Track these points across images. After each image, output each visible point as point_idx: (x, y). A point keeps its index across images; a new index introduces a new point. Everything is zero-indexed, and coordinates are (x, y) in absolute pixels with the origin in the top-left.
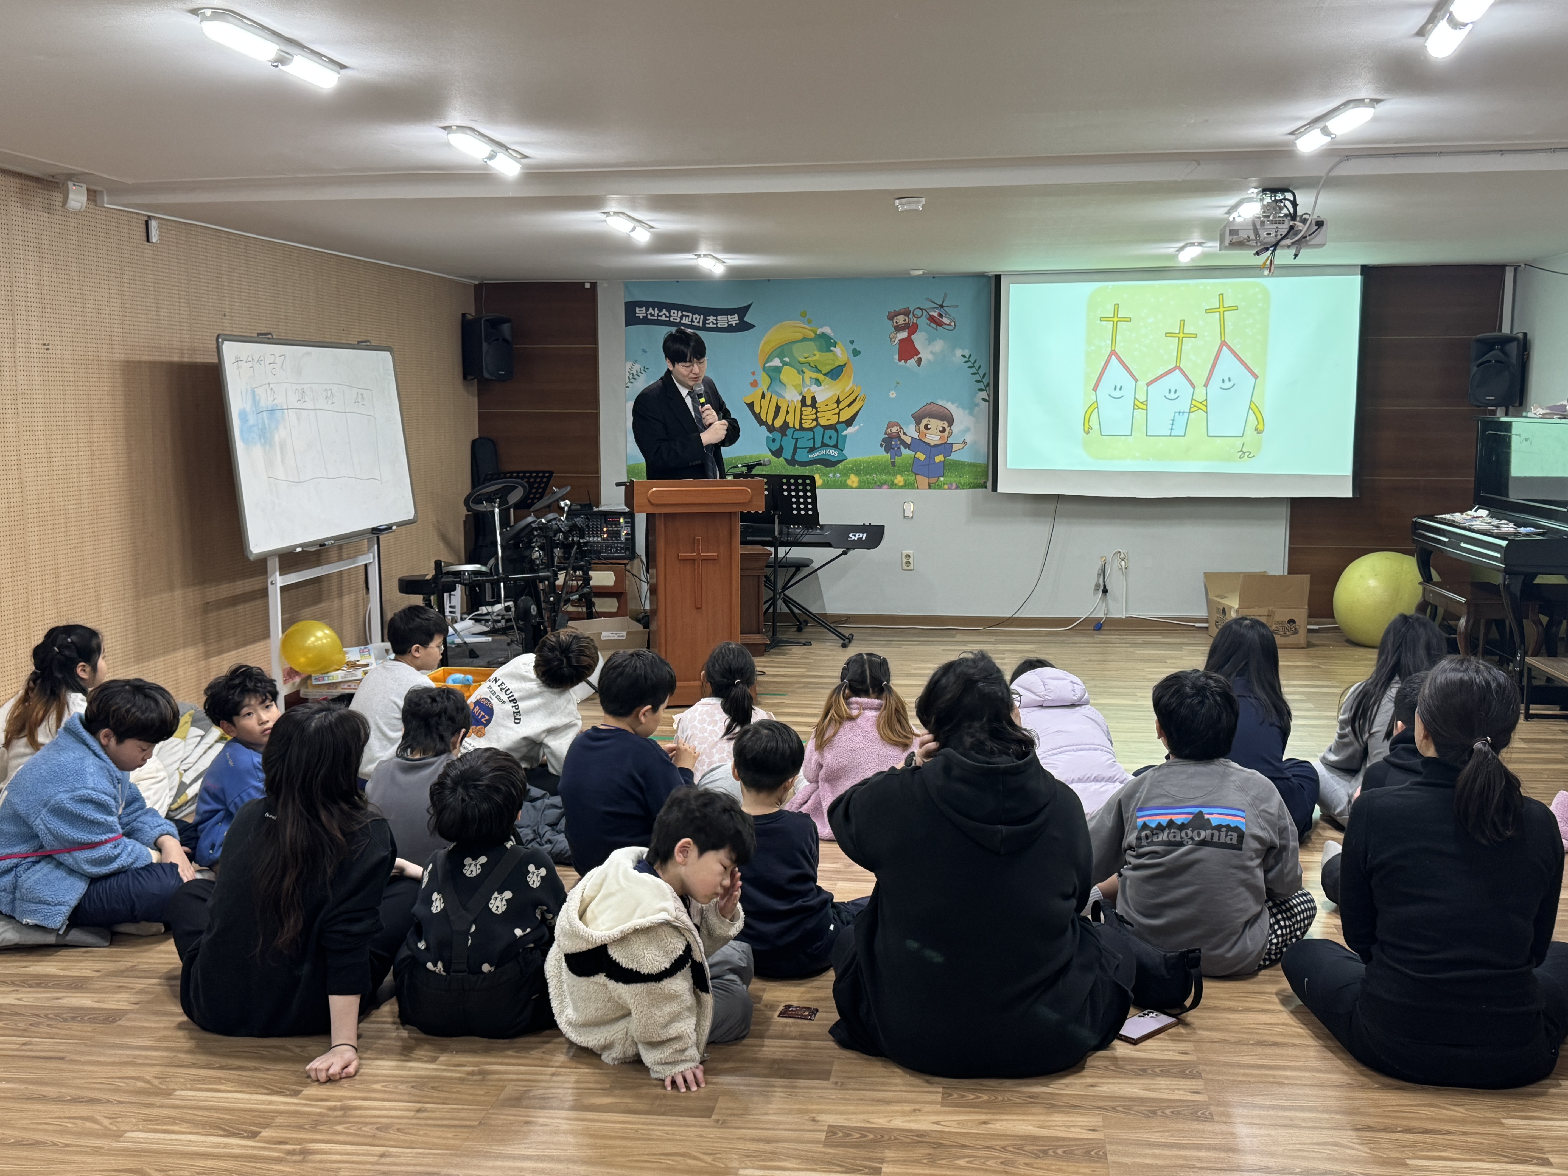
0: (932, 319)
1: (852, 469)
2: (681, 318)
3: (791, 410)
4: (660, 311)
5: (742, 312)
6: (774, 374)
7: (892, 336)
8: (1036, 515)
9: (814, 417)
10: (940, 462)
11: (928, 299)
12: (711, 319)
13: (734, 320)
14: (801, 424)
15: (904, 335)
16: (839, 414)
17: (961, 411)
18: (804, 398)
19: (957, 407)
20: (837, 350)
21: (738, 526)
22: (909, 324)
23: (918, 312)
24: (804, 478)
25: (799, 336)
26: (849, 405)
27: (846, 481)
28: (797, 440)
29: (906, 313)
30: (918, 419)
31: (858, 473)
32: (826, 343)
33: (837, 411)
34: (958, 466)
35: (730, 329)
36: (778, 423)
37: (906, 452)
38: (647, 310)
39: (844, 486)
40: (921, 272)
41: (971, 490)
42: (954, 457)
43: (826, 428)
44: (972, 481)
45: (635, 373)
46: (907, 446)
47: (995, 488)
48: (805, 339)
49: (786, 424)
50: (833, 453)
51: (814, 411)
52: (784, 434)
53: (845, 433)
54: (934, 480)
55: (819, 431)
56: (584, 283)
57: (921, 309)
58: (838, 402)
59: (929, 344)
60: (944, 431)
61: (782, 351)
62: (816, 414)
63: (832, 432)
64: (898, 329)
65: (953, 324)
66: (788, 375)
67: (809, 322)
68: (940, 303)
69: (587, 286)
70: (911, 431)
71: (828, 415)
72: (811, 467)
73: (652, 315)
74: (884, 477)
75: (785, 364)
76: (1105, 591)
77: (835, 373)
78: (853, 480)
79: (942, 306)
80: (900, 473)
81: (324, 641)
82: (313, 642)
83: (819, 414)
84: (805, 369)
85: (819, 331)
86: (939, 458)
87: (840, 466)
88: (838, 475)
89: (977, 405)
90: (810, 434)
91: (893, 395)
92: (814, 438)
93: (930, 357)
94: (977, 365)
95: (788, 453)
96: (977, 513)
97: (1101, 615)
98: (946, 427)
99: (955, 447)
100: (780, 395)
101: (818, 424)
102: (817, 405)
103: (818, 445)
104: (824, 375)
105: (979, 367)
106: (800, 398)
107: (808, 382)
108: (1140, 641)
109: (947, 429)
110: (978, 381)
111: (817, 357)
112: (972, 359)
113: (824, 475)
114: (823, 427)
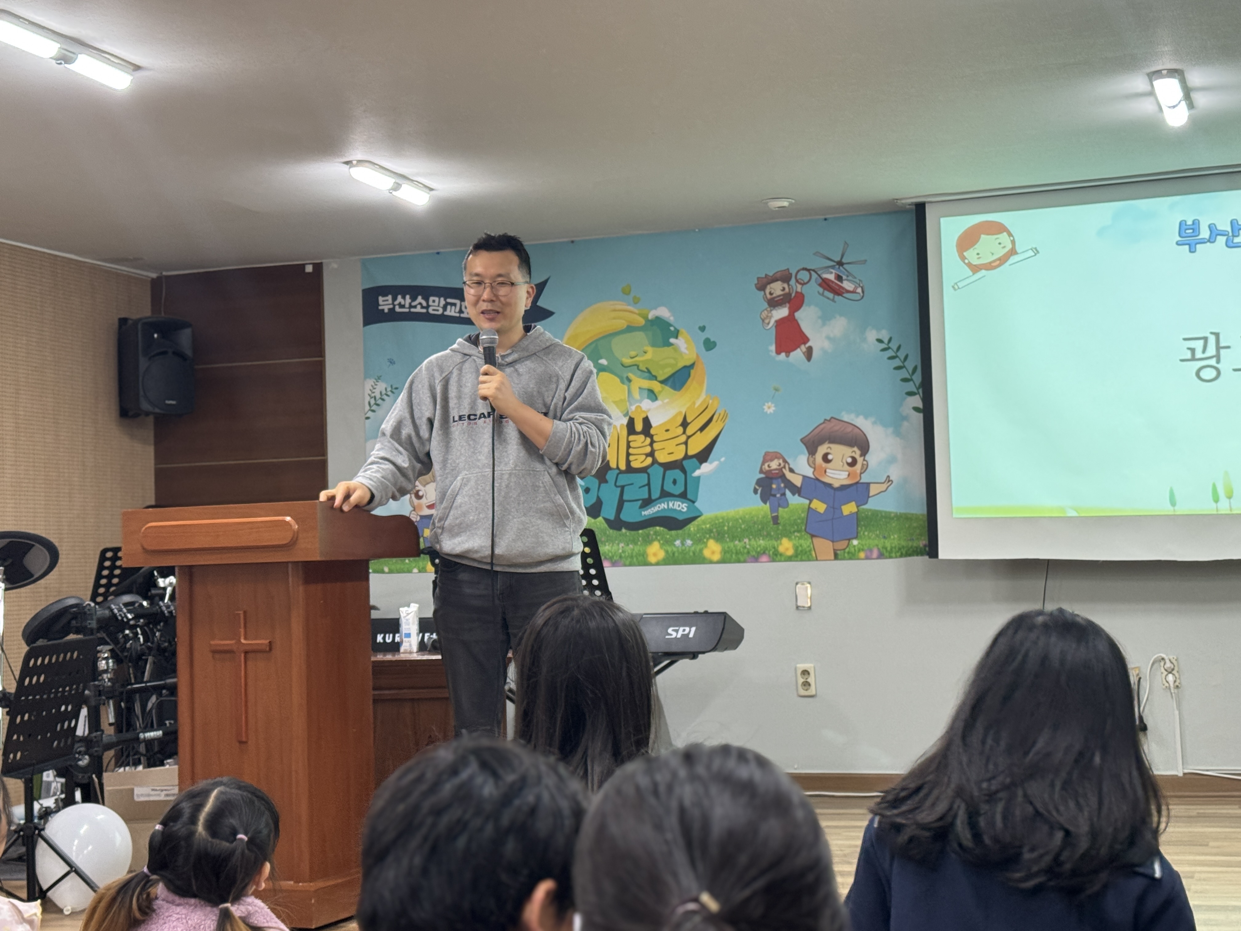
0: (826, 284)
1: (711, 531)
2: (445, 308)
4: (414, 299)
7: (765, 314)
9: (648, 449)
10: (852, 514)
11: (816, 254)
14: (628, 462)
15: (782, 312)
16: (686, 443)
17: (879, 429)
18: (631, 423)
19: (874, 423)
20: (681, 343)
22: (789, 294)
23: (804, 276)
25: (621, 324)
26: (702, 429)
27: (701, 550)
28: (623, 488)
29: (785, 277)
31: (719, 537)
32: (663, 332)
33: (683, 438)
34: (879, 520)
37: (795, 501)
38: (394, 299)
39: (698, 559)
41: (902, 560)
42: (872, 505)
43: (668, 466)
44: (903, 543)
45: (378, 396)
46: (796, 490)
47: (932, 550)
48: (630, 329)
50: (679, 507)
51: (648, 440)
53: (697, 473)
54: (842, 545)
55: (657, 473)
56: (303, 266)
57: (808, 270)
58: (685, 424)
59: (824, 324)
60: (854, 463)
61: (596, 349)
62: (651, 444)
63: (676, 474)
64: (774, 303)
65: (859, 290)
67: (636, 301)
68: (838, 259)
69: (309, 269)
71: (670, 446)
72: (646, 531)
73: (401, 306)
74: (762, 542)
75: (601, 369)
77: (679, 379)
78: (713, 549)
79: (840, 264)
80: (788, 534)
83: (655, 445)
84: (631, 376)
85: (650, 316)
86: (849, 509)
87: (692, 527)
88: (689, 542)
89: (905, 418)
90: (642, 478)
91: (770, 408)
92: (649, 484)
93: (827, 344)
94: (901, 354)
95: (609, 511)
96: (912, 598)
99: (873, 490)
101: (655, 462)
102: (652, 431)
103: (656, 494)
104: (662, 382)
105: (906, 357)
106: (625, 421)
107: (636, 395)
108: (1194, 813)
109: (860, 460)
110: (905, 380)
111: (648, 356)
112: (894, 345)
113: (668, 542)
114: (663, 465)
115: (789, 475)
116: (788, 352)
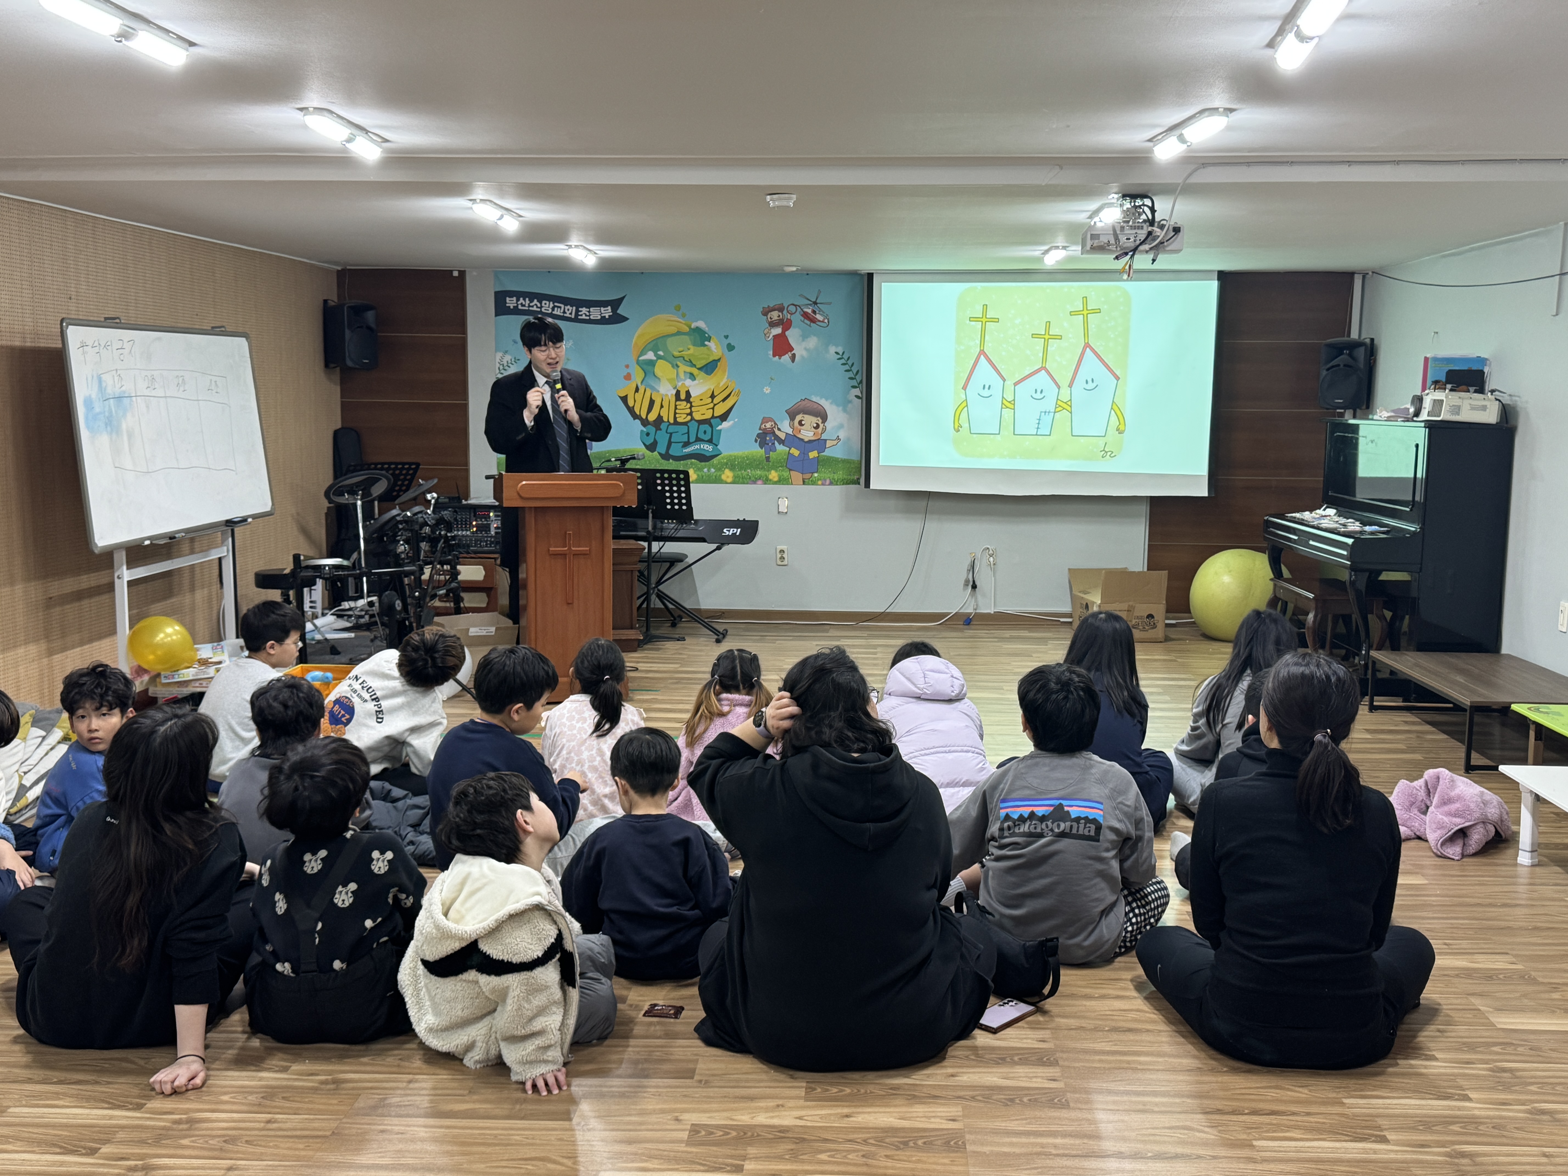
0: (805, 315)
1: (727, 464)
2: (553, 309)
3: (665, 404)
4: (531, 301)
5: (615, 304)
6: (648, 368)
7: (766, 332)
8: (908, 511)
9: (688, 411)
11: (801, 295)
12: (584, 310)
13: (607, 312)
14: (675, 418)
15: (778, 331)
16: (713, 409)
17: (834, 407)
18: (678, 394)
19: (831, 403)
20: (712, 345)
21: (610, 521)
22: (783, 320)
24: (678, 472)
25: (674, 330)
26: (724, 400)
27: (720, 476)
28: (671, 434)
29: (781, 309)
30: (792, 414)
31: (732, 468)
32: (701, 337)
33: (711, 405)
34: (830, 462)
35: (603, 321)
36: (652, 417)
37: (780, 448)
38: (518, 300)
39: (718, 480)
40: (794, 269)
41: (844, 486)
42: (827, 453)
43: (701, 422)
44: (845, 477)
45: (505, 364)
47: (867, 484)
48: (679, 333)
49: (660, 418)
50: (708, 448)
51: (689, 405)
52: (658, 428)
53: (719, 428)
54: (807, 476)
55: (693, 426)
56: (451, 271)
57: (795, 306)
58: (713, 396)
59: (803, 340)
60: (817, 427)
61: (656, 344)
62: (690, 408)
63: (706, 427)
64: (773, 324)
65: (826, 321)
66: (662, 368)
67: (683, 316)
68: (814, 300)
69: (456, 274)
70: (785, 427)
71: (703, 409)
72: (685, 462)
73: (523, 305)
74: (759, 472)
75: (659, 357)
76: (974, 587)
77: (710, 368)
78: (728, 475)
79: (815, 303)
80: (775, 468)
81: (174, 637)
82: (162, 639)
83: (693, 409)
84: (679, 363)
85: (693, 326)
86: (813, 454)
87: (715, 461)
88: (713, 470)
89: (850, 402)
90: (684, 429)
91: (767, 390)
92: (688, 433)
93: (805, 353)
94: (850, 362)
95: (662, 448)
96: (850, 509)
97: (970, 610)
98: (820, 423)
99: (828, 444)
100: (653, 389)
101: (692, 419)
102: (691, 400)
103: (692, 439)
104: (699, 369)
105: (853, 364)
106: (674, 392)
107: (682, 375)
108: (1007, 635)
109: (821, 426)
110: (851, 378)
111: (691, 352)
112: (846, 357)
113: (700, 469)
114: (697, 421)
115: (777, 432)
116: (780, 356)
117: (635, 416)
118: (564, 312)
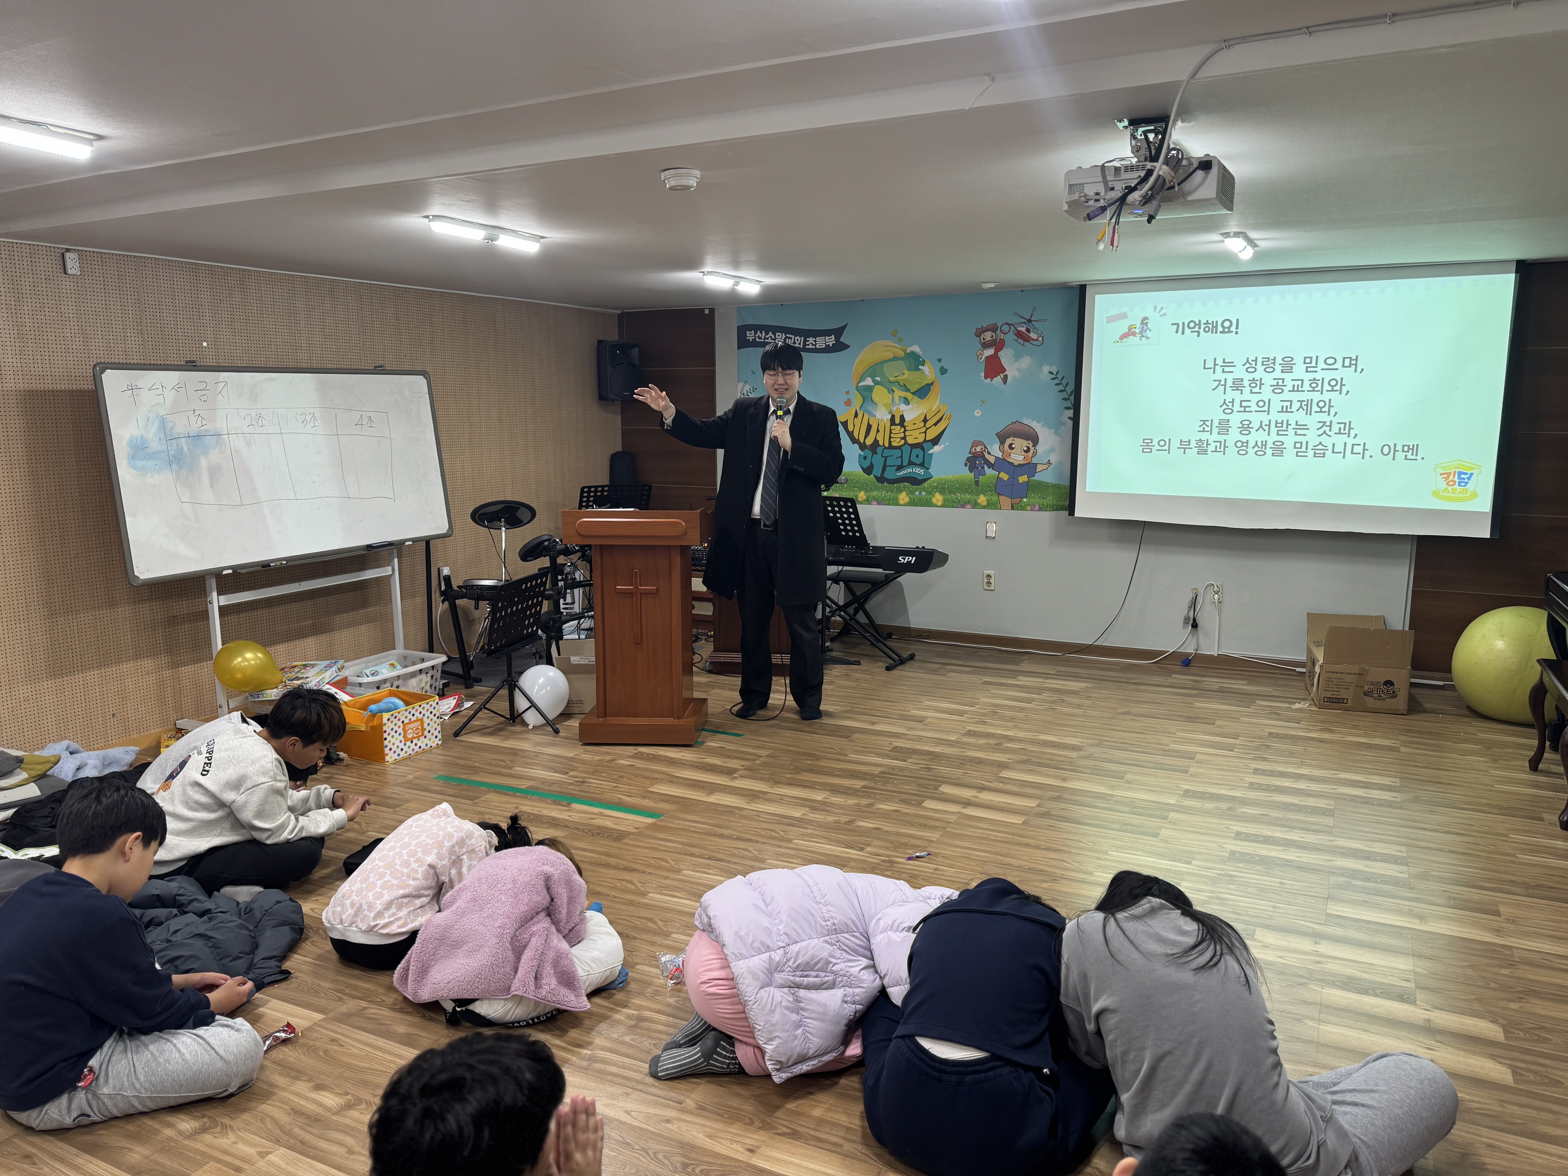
0: (1019, 334)
1: (937, 487)
3: (881, 429)
4: (767, 334)
5: (838, 332)
6: (866, 393)
7: (978, 353)
8: (1121, 540)
9: (902, 435)
10: (1024, 482)
11: (1014, 314)
12: (811, 340)
13: (831, 340)
14: (890, 442)
15: (990, 352)
16: (925, 432)
17: (1046, 430)
18: (893, 417)
19: (1042, 426)
20: (926, 369)
23: (1006, 328)
25: (890, 355)
26: (935, 424)
27: (931, 499)
28: (886, 458)
29: (994, 329)
30: (1002, 437)
31: (942, 492)
32: (915, 362)
33: (924, 429)
34: (1041, 487)
35: (827, 350)
36: (869, 441)
37: (989, 472)
38: (756, 333)
39: (928, 504)
40: (993, 285)
41: (1054, 512)
42: (1037, 477)
43: (914, 446)
44: (1055, 502)
46: (990, 466)
47: (1072, 512)
48: (895, 358)
49: (876, 442)
50: (919, 471)
51: (903, 429)
52: (874, 452)
53: (931, 451)
55: (907, 449)
56: (703, 310)
57: (1009, 324)
58: (925, 421)
59: (1016, 360)
61: (873, 370)
62: (904, 432)
63: (918, 451)
64: (985, 345)
65: (1040, 339)
66: (880, 394)
67: (900, 341)
68: (1028, 318)
69: (707, 312)
70: (995, 451)
71: (916, 434)
72: (898, 485)
73: (760, 338)
74: (967, 496)
75: (877, 383)
76: (1195, 625)
77: (923, 392)
78: (938, 498)
79: (1030, 321)
83: (907, 433)
84: (894, 388)
85: (908, 351)
86: (1023, 479)
87: (926, 484)
88: (924, 493)
89: (1063, 424)
90: (898, 453)
91: (978, 413)
92: (902, 457)
93: (1017, 374)
94: (1064, 382)
95: (877, 471)
96: (1060, 536)
97: (1190, 649)
98: (1030, 446)
99: (1039, 468)
100: (871, 414)
101: (906, 443)
102: (905, 424)
103: (905, 463)
104: (913, 393)
105: (1067, 384)
106: (889, 417)
107: (897, 401)
109: (1032, 449)
110: (1064, 399)
111: (905, 377)
112: (1060, 376)
113: (910, 492)
114: (910, 445)
115: (987, 456)
116: (992, 378)
117: (854, 440)
118: (794, 343)
